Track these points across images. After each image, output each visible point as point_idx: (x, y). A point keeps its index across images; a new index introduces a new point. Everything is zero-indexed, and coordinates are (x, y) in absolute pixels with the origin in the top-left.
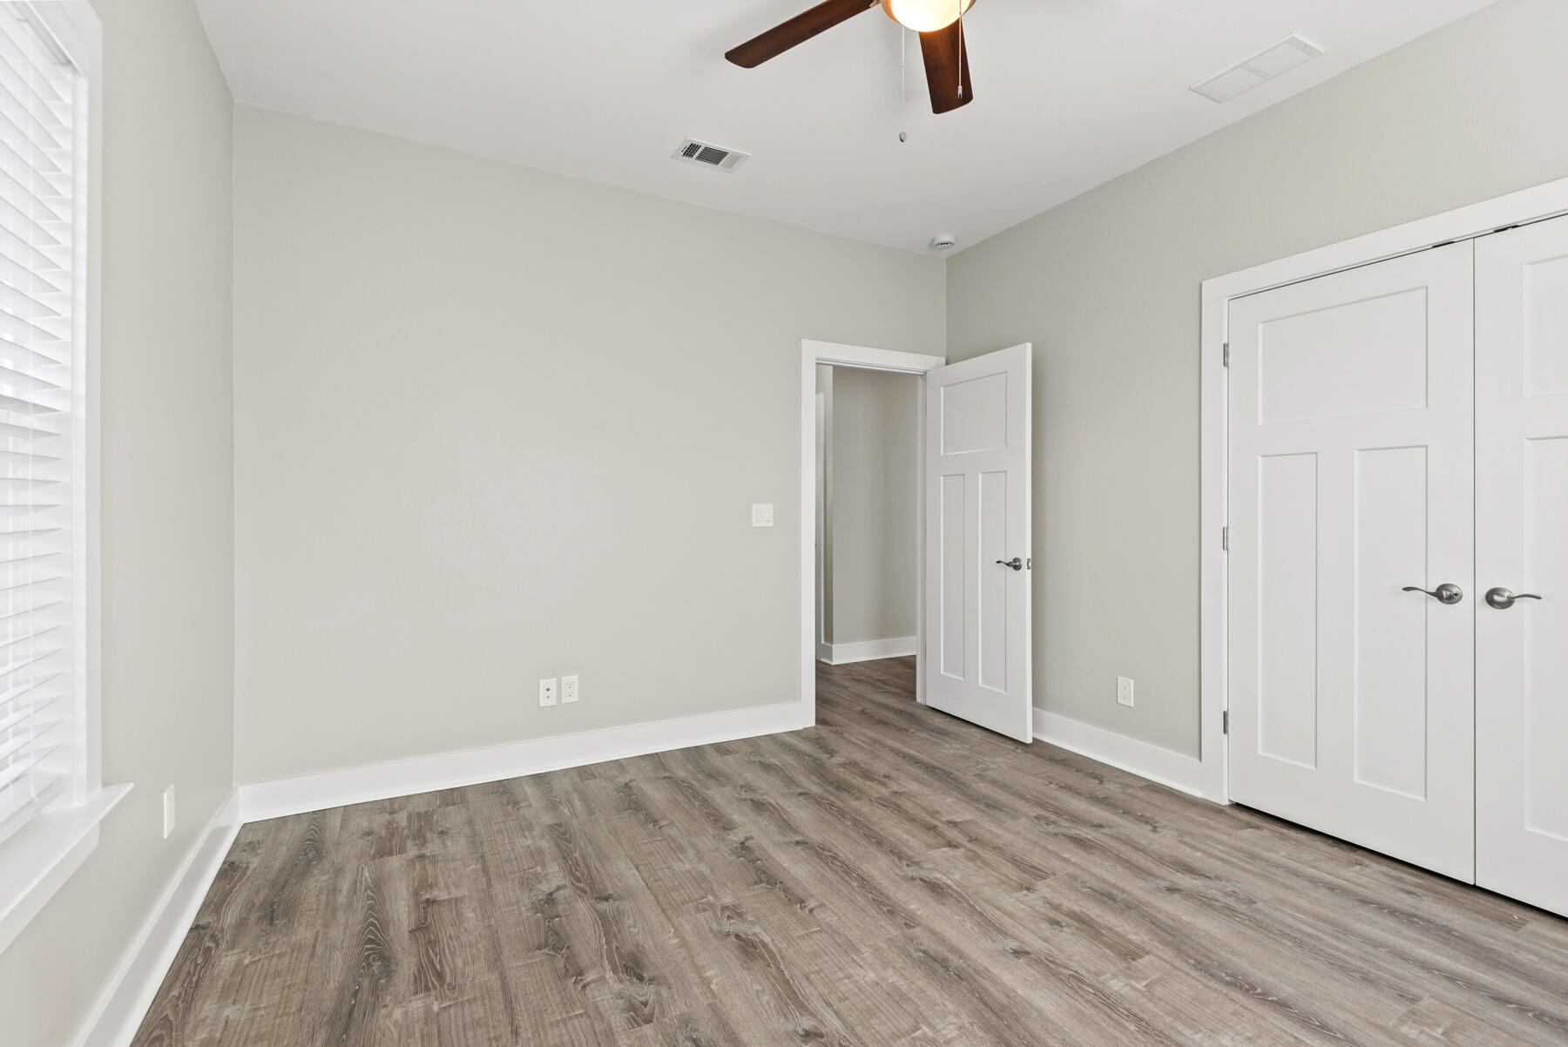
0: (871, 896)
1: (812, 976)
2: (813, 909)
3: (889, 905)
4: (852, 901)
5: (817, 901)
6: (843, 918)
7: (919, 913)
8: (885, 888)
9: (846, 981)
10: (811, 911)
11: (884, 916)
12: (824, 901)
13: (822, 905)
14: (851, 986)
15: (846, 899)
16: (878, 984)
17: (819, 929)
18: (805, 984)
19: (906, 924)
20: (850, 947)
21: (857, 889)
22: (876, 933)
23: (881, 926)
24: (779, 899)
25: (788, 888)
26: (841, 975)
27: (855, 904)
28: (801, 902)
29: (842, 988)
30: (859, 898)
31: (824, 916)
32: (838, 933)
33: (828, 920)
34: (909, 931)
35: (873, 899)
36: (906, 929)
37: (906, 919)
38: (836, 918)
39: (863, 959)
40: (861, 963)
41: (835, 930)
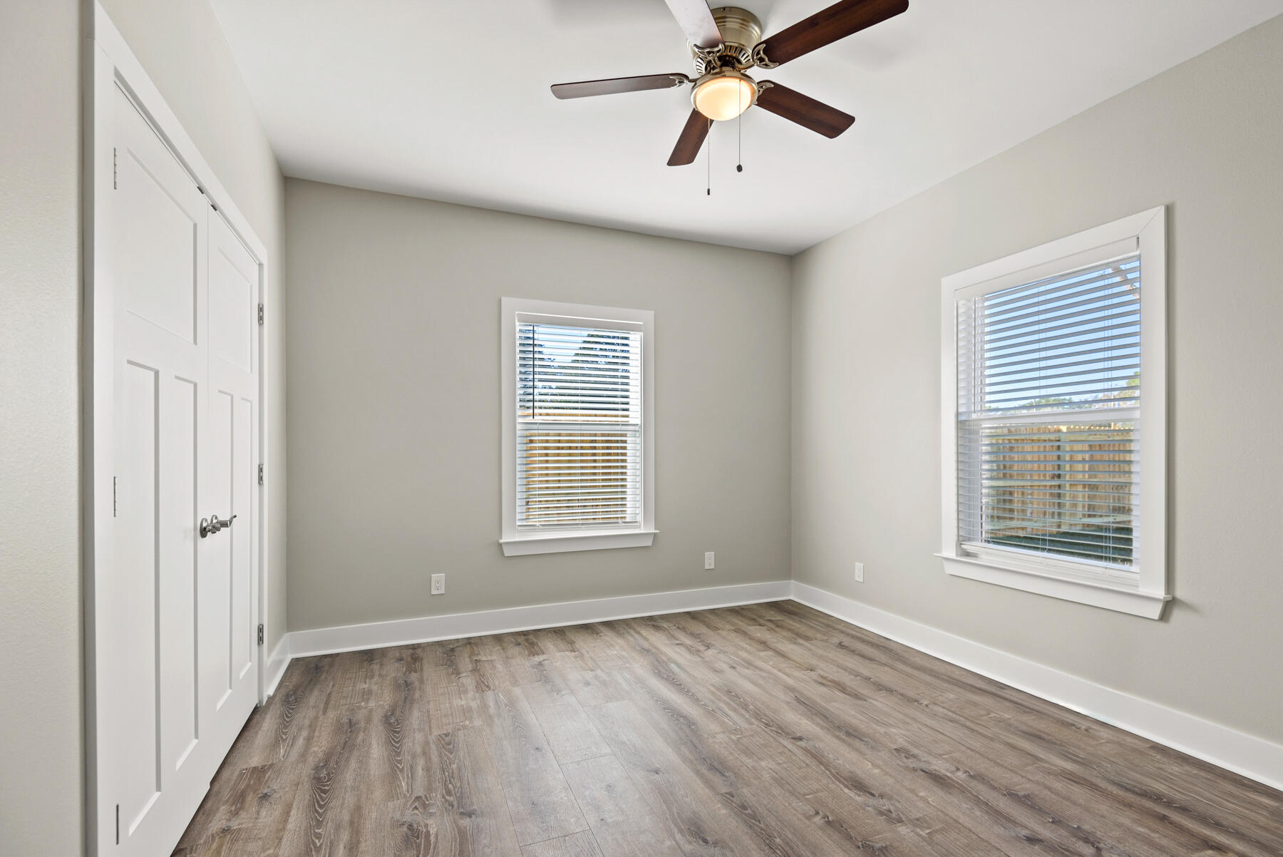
0: (762, 826)
1: (804, 766)
2: (816, 814)
3: (744, 814)
4: (780, 821)
5: (814, 823)
6: (787, 805)
7: (719, 805)
8: (747, 833)
9: (781, 762)
10: (817, 813)
11: (751, 804)
12: (807, 822)
13: (809, 818)
14: (777, 759)
15: (786, 823)
16: (760, 759)
17: (807, 797)
18: (808, 762)
19: (733, 797)
20: (779, 781)
21: (775, 834)
22: (759, 791)
23: (754, 796)
24: (852, 827)
25: (848, 839)
26: (785, 765)
27: (776, 817)
28: (829, 823)
29: (783, 758)
30: (774, 824)
31: (805, 808)
32: (790, 793)
33: (801, 804)
34: (731, 790)
35: (760, 823)
36: (734, 792)
37: (732, 801)
38: (794, 805)
39: (770, 773)
40: (771, 771)
41: (793, 795)
